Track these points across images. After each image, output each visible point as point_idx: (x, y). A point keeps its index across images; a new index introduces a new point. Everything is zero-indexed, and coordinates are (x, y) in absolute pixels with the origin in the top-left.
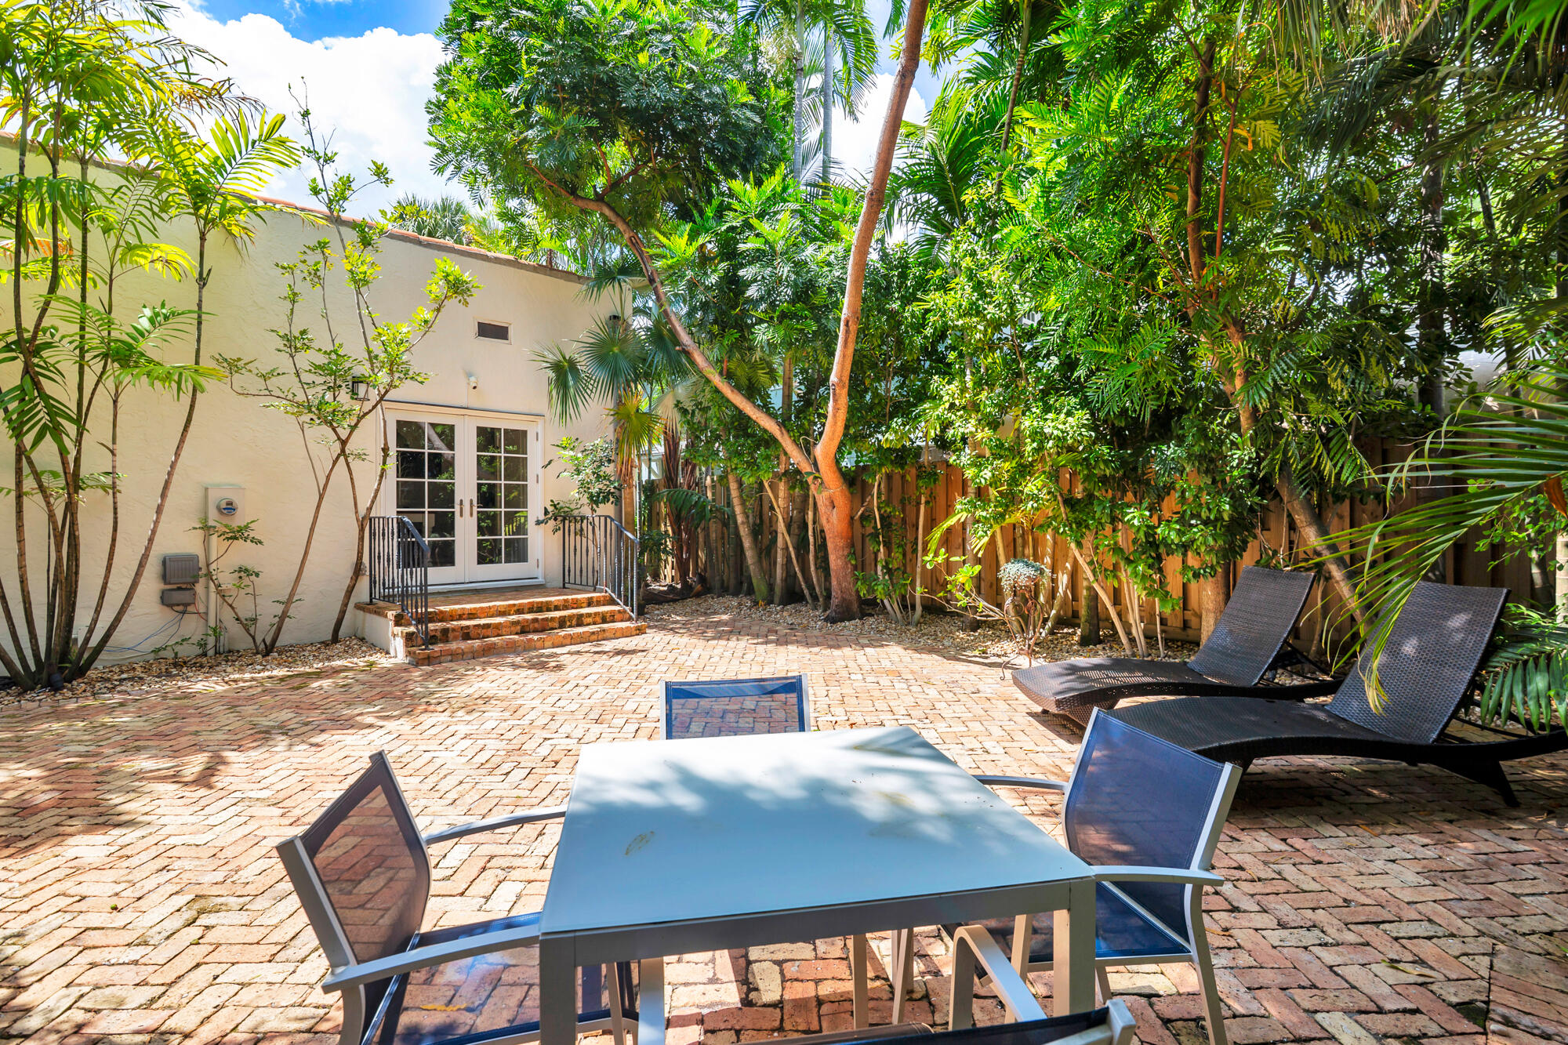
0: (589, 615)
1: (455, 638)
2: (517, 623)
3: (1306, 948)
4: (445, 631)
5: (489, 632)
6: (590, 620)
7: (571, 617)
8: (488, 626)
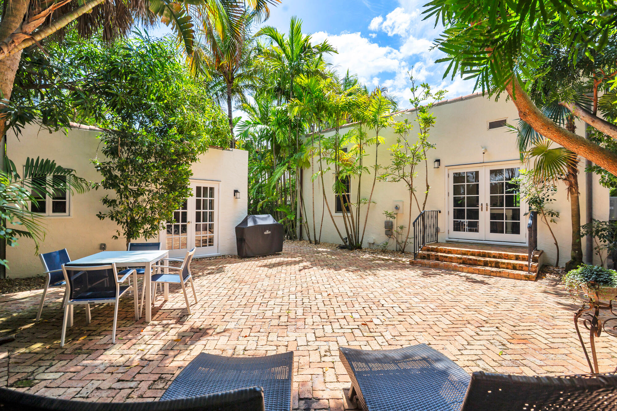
0: (504, 263)
1: (433, 259)
2: (461, 258)
3: (83, 387)
4: (429, 255)
5: (447, 259)
6: (503, 266)
7: (491, 262)
8: (447, 257)
